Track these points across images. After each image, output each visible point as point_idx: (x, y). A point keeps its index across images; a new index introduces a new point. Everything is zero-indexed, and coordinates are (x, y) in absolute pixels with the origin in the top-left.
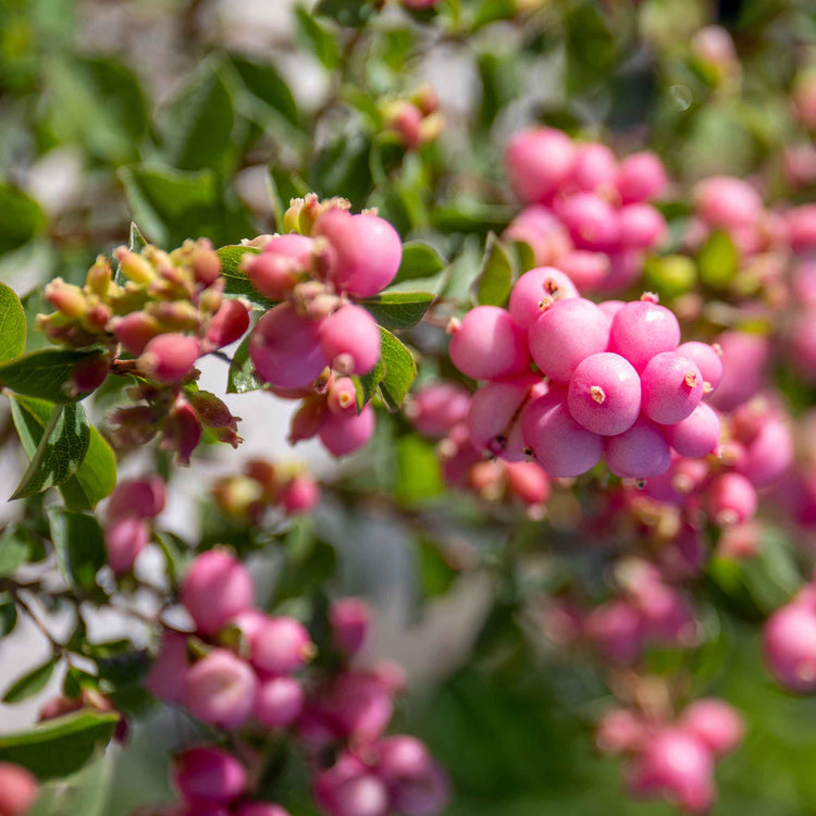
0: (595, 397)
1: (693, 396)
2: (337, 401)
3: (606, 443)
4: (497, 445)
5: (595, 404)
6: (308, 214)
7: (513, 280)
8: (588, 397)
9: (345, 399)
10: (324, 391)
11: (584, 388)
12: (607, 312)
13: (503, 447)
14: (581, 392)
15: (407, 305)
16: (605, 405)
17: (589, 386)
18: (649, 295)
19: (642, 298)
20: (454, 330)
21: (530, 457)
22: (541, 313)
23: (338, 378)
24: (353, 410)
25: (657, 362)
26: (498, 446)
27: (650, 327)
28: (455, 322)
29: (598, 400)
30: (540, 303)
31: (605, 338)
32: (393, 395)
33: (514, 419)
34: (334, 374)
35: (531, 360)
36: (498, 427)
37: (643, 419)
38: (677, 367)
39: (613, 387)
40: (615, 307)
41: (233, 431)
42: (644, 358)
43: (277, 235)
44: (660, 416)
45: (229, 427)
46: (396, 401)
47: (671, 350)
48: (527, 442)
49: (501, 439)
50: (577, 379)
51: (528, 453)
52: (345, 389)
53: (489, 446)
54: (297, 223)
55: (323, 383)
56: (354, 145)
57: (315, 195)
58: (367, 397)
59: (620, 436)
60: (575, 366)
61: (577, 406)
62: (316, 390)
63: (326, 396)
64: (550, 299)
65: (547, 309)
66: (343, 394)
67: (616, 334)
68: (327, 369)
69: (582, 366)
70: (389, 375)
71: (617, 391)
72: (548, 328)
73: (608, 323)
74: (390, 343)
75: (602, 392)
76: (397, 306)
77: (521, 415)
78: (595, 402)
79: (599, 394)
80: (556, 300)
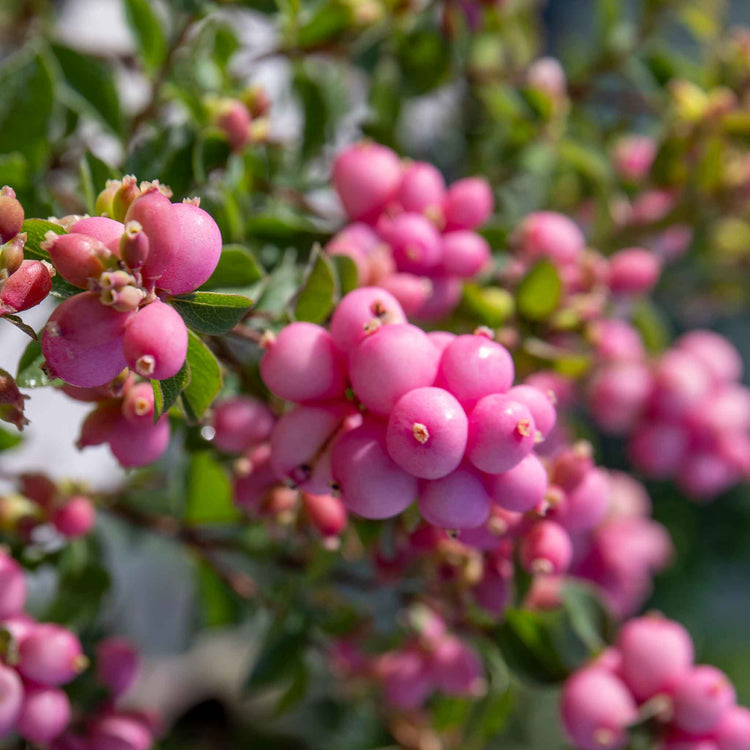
0: (417, 436)
1: (524, 445)
2: (133, 407)
3: (423, 486)
4: (300, 475)
5: (416, 443)
6: (124, 196)
7: (335, 299)
8: (410, 434)
9: (142, 406)
10: (119, 395)
11: (406, 424)
12: (436, 343)
13: (308, 477)
14: (402, 429)
15: (221, 308)
16: (428, 444)
17: (412, 423)
18: (485, 329)
19: (477, 331)
20: (268, 345)
21: (337, 492)
22: (366, 337)
23: (137, 383)
24: (150, 419)
25: (488, 403)
26: (302, 475)
27: (483, 364)
28: (270, 336)
29: (420, 440)
30: (365, 325)
31: (432, 371)
32: (194, 407)
33: (323, 448)
34: (134, 377)
35: (349, 384)
36: (304, 455)
37: (466, 465)
38: (509, 412)
39: (439, 427)
40: (445, 339)
41: (20, 410)
42: (474, 397)
43: (87, 216)
44: (485, 464)
45: (15, 405)
46: (197, 414)
47: (502, 391)
48: (335, 477)
49: (307, 468)
50: (398, 414)
51: (336, 487)
52: (143, 395)
53: (292, 474)
54: (110, 206)
55: (119, 384)
56: (177, 140)
57: (134, 178)
58: (167, 405)
59: (439, 480)
60: (396, 398)
61: (396, 443)
62: (111, 393)
63: (122, 400)
64: (377, 322)
65: (373, 333)
66: (141, 400)
67: (445, 369)
68: (126, 370)
69: (407, 398)
70: (192, 385)
71: (442, 431)
72: (372, 353)
73: (437, 354)
74: (197, 350)
75: (425, 431)
76: (211, 309)
77: (332, 445)
78: (415, 440)
79: (422, 432)
80: (384, 324)
